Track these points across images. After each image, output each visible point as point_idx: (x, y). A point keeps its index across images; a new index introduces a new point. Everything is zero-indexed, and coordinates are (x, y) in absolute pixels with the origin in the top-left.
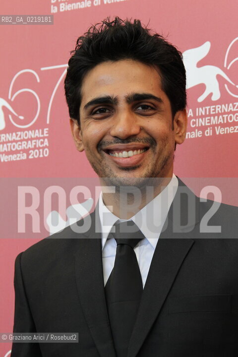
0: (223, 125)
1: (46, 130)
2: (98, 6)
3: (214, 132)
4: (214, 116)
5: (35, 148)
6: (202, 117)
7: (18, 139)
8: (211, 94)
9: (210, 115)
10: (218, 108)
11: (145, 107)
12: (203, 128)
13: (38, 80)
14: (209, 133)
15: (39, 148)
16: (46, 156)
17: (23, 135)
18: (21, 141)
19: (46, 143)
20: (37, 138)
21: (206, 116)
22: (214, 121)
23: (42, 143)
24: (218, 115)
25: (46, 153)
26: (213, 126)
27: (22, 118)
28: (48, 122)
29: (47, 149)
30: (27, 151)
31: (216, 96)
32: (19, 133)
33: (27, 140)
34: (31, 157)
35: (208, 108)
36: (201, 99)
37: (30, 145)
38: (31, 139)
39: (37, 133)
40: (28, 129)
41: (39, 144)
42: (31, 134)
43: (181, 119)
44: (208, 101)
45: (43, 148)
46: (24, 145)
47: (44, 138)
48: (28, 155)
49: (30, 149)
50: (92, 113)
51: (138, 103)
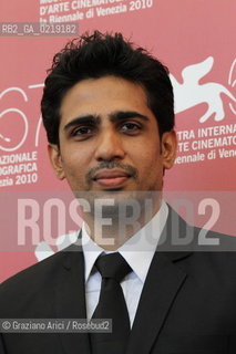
0: (227, 148)
1: (34, 153)
2: (91, 19)
3: (218, 154)
4: (217, 137)
5: (23, 173)
6: (204, 138)
7: (4, 163)
8: (214, 114)
9: (213, 137)
10: (222, 129)
11: (130, 126)
12: (206, 151)
13: (26, 99)
14: (212, 156)
15: (27, 173)
16: (34, 181)
17: (9, 159)
18: (7, 165)
19: (35, 167)
20: (25, 162)
21: (209, 137)
22: (218, 143)
23: (30, 167)
24: (222, 136)
25: (34, 178)
26: (217, 149)
27: (8, 140)
28: (37, 145)
29: (35, 174)
30: (13, 177)
31: (220, 116)
32: (5, 157)
33: (13, 165)
34: (17, 183)
35: (210, 129)
36: (203, 119)
37: (17, 170)
38: (19, 163)
39: (25, 157)
40: (15, 153)
41: (26, 169)
42: (18, 158)
43: (169, 141)
44: (211, 122)
45: (31, 173)
46: (11, 170)
47: (32, 162)
48: (15, 180)
49: (17, 174)
50: (73, 134)
51: (123, 121)
